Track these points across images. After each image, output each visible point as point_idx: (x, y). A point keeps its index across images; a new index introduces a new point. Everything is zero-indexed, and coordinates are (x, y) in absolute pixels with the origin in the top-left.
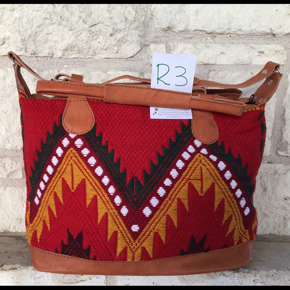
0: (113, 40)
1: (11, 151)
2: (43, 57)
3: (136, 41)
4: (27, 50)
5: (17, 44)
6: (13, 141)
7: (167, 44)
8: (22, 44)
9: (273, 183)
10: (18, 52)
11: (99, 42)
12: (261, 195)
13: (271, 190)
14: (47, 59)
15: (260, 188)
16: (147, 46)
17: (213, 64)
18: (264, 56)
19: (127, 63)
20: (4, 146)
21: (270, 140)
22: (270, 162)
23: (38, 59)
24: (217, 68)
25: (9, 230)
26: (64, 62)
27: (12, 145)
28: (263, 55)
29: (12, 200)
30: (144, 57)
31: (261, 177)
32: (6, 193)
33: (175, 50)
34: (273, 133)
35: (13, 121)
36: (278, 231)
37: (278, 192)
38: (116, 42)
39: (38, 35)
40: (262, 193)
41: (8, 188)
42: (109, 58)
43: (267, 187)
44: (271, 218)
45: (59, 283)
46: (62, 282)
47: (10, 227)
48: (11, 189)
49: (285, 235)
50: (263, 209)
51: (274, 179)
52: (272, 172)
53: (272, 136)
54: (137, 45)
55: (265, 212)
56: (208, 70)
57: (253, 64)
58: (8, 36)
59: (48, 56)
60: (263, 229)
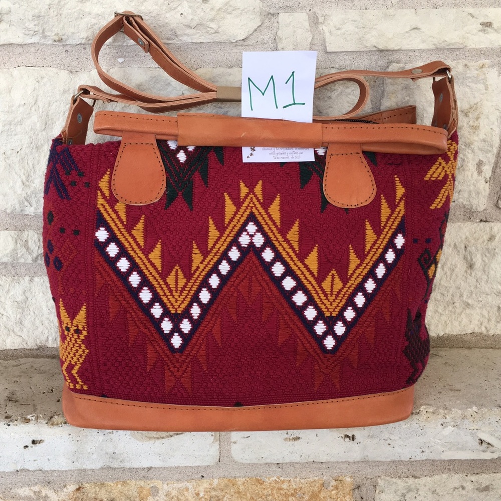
0: (208, 10)
1: (34, 218)
2: (76, 45)
3: (252, 8)
4: (46, 34)
5: (27, 25)
6: (37, 203)
7: (310, 10)
8: (35, 23)
9: (486, 256)
10: (28, 37)
11: (182, 14)
12: (463, 276)
13: (481, 267)
14: (85, 48)
15: (462, 264)
16: (273, 15)
17: (396, 49)
18: (492, 31)
19: (235, 51)
20: (22, 210)
21: (488, 184)
22: (485, 220)
23: (67, 48)
24: (402, 57)
25: (47, 344)
26: (117, 53)
27: (36, 209)
28: (489, 29)
29: (46, 299)
30: (266, 38)
31: (465, 247)
32: (33, 287)
33: (326, 22)
34: (495, 172)
35: (34, 167)
36: (486, 328)
37: (492, 269)
38: (214, 13)
39: (65, 4)
40: (466, 272)
41: (36, 279)
42: (201, 43)
43: (475, 263)
44: (477, 308)
45: (142, 438)
46: (146, 436)
47: (47, 340)
48: (42, 281)
49: (496, 334)
50: (465, 296)
51: (488, 249)
52: (486, 237)
53: (492, 175)
54: (254, 16)
55: (467, 301)
56: (386, 61)
57: (471, 47)
58: (8, 9)
59: (87, 42)
60: (463, 326)
